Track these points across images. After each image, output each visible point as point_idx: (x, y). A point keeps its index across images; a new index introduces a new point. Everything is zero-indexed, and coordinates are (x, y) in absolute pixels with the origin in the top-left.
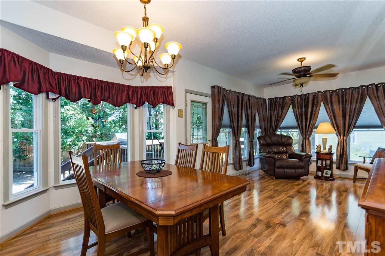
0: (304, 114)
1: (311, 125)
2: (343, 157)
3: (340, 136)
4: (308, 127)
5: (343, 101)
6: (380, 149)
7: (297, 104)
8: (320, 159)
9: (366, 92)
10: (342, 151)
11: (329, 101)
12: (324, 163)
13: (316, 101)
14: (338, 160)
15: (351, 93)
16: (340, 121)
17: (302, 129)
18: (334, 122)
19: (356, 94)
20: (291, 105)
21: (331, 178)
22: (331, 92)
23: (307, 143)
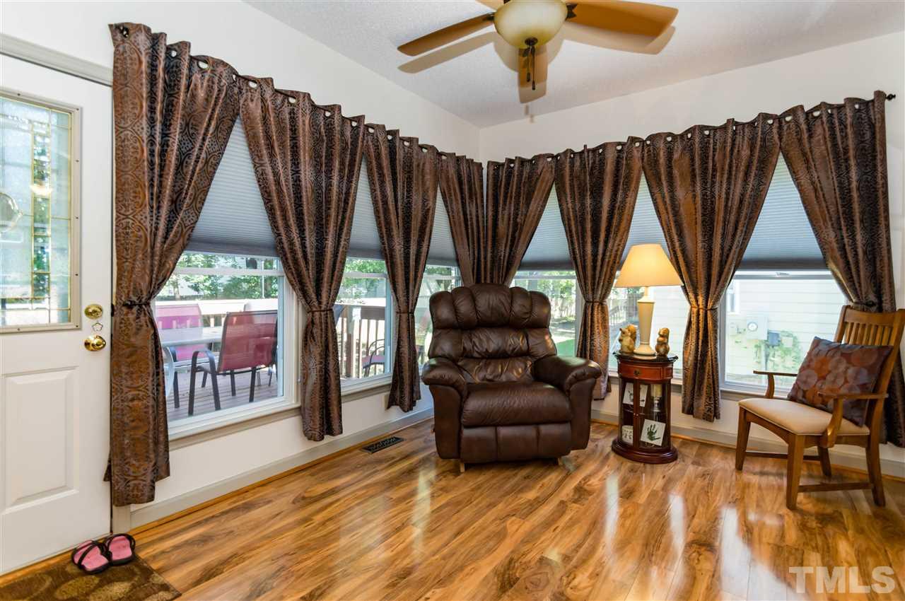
0: (589, 217)
1: (608, 254)
2: (704, 372)
3: (696, 295)
4: (599, 263)
5: (704, 170)
6: (821, 347)
7: (571, 180)
8: (631, 381)
9: (776, 137)
10: (700, 350)
11: (663, 170)
12: (643, 396)
13: (623, 172)
14: (690, 381)
15: (729, 140)
16: (696, 244)
17: (584, 268)
18: (677, 244)
19: (745, 147)
20: (554, 185)
21: (665, 454)
22: (669, 139)
23: (596, 319)
